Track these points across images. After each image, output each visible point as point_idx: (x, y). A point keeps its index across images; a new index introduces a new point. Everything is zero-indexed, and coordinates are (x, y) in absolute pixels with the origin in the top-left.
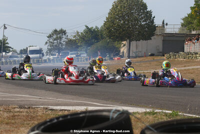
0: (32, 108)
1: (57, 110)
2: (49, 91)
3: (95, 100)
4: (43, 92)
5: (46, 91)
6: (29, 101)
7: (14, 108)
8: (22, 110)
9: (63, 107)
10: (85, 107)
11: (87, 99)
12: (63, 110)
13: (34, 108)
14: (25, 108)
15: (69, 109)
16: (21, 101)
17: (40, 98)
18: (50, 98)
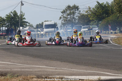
2: (64, 62)
3: (106, 70)
4: (59, 63)
5: (61, 62)
6: (46, 71)
7: (32, 78)
11: (100, 69)
14: (42, 78)
15: (83, 78)
16: (39, 71)
17: (56, 69)
18: (66, 69)
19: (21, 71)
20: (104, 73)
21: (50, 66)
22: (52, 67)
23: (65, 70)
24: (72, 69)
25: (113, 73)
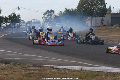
0: (42, 66)
1: (60, 69)
2: (51, 51)
3: (84, 60)
5: (49, 51)
6: (39, 60)
7: (30, 66)
8: (35, 68)
9: (64, 66)
10: (81, 67)
11: (79, 59)
12: (64, 69)
13: (44, 67)
14: (37, 67)
15: (69, 68)
16: (34, 60)
17: (47, 58)
18: (53, 58)
19: (21, 60)
20: (84, 63)
21: (42, 56)
22: (43, 56)
23: (54, 60)
24: (58, 59)
25: (91, 64)
